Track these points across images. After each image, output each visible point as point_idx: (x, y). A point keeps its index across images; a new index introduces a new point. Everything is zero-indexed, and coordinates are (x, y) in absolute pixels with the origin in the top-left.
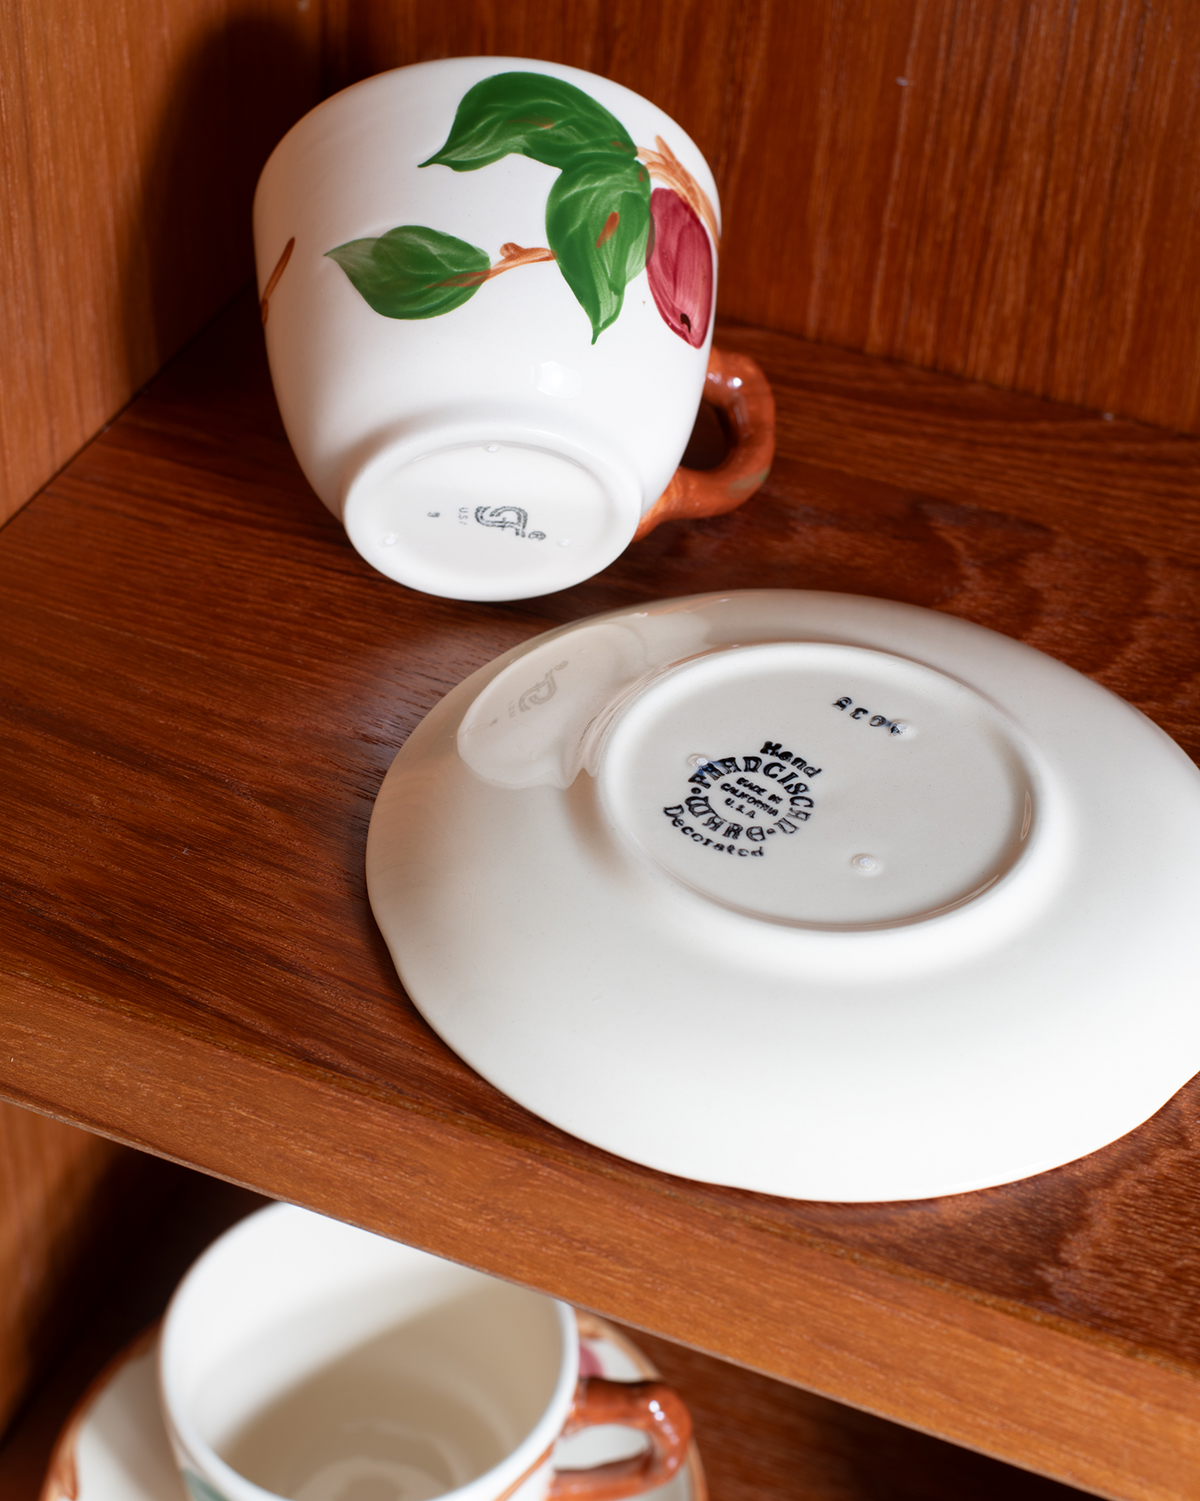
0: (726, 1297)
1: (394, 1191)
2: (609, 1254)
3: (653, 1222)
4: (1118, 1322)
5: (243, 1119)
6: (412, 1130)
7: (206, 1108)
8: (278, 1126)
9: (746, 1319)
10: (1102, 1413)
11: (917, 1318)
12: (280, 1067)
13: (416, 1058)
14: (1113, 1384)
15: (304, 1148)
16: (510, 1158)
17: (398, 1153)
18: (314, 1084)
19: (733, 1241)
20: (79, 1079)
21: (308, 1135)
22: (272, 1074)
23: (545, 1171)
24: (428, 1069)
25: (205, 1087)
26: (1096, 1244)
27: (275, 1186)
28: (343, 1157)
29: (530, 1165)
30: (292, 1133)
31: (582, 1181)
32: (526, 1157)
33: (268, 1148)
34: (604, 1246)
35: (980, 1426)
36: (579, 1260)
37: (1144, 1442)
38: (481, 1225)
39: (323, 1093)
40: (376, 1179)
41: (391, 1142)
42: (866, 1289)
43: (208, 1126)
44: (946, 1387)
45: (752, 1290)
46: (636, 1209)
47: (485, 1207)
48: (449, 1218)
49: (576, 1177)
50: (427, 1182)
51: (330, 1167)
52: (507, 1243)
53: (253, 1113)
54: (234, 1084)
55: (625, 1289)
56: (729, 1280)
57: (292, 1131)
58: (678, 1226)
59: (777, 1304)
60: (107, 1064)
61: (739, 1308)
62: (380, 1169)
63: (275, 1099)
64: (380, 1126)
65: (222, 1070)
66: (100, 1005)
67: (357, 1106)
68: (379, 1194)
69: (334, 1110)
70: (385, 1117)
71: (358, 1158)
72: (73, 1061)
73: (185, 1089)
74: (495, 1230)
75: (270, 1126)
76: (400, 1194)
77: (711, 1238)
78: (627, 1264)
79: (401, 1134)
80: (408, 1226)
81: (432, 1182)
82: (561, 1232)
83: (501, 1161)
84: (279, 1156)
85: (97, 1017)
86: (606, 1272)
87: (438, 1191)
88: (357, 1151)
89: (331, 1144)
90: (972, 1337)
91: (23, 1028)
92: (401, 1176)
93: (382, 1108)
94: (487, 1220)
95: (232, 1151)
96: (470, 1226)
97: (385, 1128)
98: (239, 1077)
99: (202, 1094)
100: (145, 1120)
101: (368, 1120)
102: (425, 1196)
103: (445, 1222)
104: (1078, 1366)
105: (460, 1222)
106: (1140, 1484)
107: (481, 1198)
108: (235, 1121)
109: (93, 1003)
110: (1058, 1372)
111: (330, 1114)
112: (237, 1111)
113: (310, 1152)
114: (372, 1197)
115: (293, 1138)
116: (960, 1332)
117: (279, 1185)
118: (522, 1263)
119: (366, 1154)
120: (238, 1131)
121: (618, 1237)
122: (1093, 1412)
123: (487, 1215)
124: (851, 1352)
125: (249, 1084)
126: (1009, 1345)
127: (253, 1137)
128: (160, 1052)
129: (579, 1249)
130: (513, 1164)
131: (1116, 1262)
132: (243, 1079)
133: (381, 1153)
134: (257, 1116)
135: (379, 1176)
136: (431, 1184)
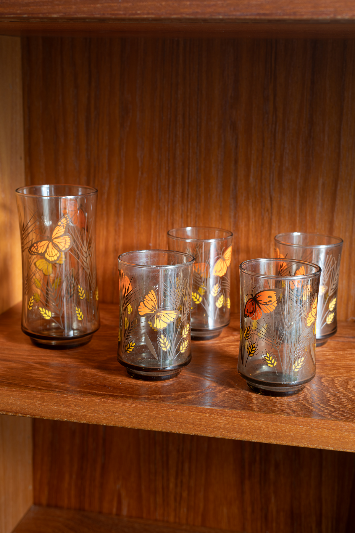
0: (146, 417)
2: (121, 414)
4: (226, 407)
5: (40, 404)
7: (32, 404)
9: (151, 420)
10: (225, 422)
11: (185, 412)
12: (48, 392)
13: (76, 389)
14: (226, 416)
15: (54, 407)
16: (99, 399)
18: (55, 394)
19: (146, 405)
20: (3, 404)
21: (55, 404)
23: (106, 400)
24: (79, 390)
25: (32, 399)
26: (220, 399)
27: (49, 416)
28: (63, 407)
31: (114, 401)
32: (102, 398)
34: (120, 412)
35: (201, 430)
36: (115, 416)
37: (234, 425)
38: (94, 414)
42: (175, 409)
44: (193, 424)
45: (152, 414)
47: (94, 410)
48: (87, 414)
49: (113, 400)
50: (81, 408)
51: (60, 409)
52: (99, 416)
53: (43, 402)
54: (38, 397)
55: (125, 420)
56: (146, 413)
58: (135, 405)
59: (157, 416)
60: (10, 399)
61: (149, 418)
62: (71, 407)
65: (35, 395)
66: (7, 388)
69: (60, 398)
70: (71, 397)
72: (2, 400)
73: (27, 401)
77: (142, 406)
78: (125, 415)
79: (75, 400)
80: (78, 418)
82: (111, 411)
84: (49, 410)
85: (7, 390)
86: (121, 417)
87: (84, 409)
88: (66, 405)
89: (60, 405)
90: (197, 413)
93: (71, 396)
95: (39, 411)
99: (31, 401)
100: (19, 409)
101: (68, 398)
102: (81, 411)
103: (86, 415)
104: (219, 414)
105: (89, 414)
106: (234, 434)
108: (39, 405)
109: (6, 388)
110: (215, 416)
111: (59, 399)
115: (52, 405)
116: (195, 413)
117: (49, 415)
118: (103, 419)
119: (68, 405)
120: (39, 407)
121: (123, 410)
122: (223, 422)
124: (173, 421)
126: (205, 413)
127: (43, 407)
128: (21, 395)
129: (115, 414)
130: (99, 400)
131: (224, 400)
133: (71, 404)
135: (71, 409)
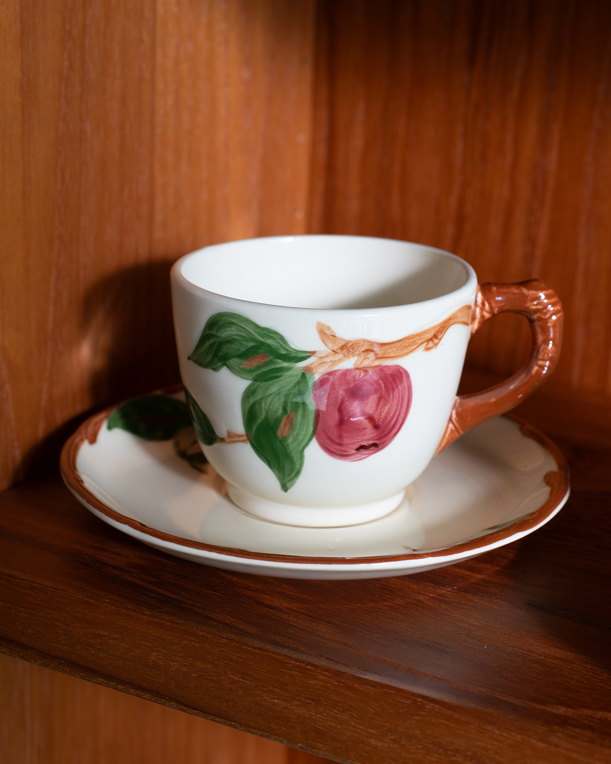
1: (330, 723)
3: (501, 735)
6: (343, 683)
8: (257, 685)
17: (334, 698)
22: (255, 652)
29: (420, 702)
30: (266, 689)
33: (250, 699)
39: (287, 663)
40: (318, 716)
41: (330, 691)
43: (212, 687)
46: (490, 728)
57: (266, 688)
63: (256, 668)
64: (322, 682)
67: (309, 669)
68: (320, 726)
71: (307, 703)
74: (396, 746)
75: (252, 685)
76: (334, 725)
81: (355, 716)
83: (401, 700)
91: (102, 632)
92: (335, 713)
94: (391, 740)
96: (379, 744)
97: (326, 682)
98: (234, 655)
107: (387, 725)
112: (231, 676)
113: (277, 701)
114: (316, 728)
123: (391, 736)
125: (240, 660)
132: (237, 656)
134: (244, 679)
136: (355, 718)
